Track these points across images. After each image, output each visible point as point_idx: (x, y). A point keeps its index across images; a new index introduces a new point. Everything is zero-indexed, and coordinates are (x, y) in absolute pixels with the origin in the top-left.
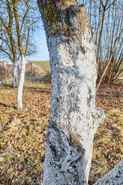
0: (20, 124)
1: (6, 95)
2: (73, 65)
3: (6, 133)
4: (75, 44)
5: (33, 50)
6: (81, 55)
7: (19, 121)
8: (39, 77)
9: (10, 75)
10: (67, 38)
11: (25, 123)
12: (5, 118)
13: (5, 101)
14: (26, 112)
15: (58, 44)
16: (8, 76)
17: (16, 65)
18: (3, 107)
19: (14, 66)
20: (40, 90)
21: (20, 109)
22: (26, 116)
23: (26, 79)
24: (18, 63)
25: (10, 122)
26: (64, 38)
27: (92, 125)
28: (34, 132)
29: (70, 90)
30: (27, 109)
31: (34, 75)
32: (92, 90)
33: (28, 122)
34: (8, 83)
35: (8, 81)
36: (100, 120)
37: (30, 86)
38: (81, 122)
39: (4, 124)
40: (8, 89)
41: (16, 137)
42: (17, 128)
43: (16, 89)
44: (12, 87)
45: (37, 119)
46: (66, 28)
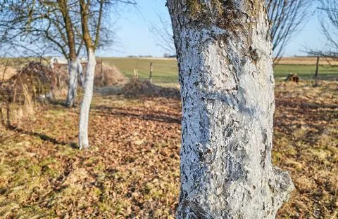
0: (86, 179)
1: (56, 121)
3: (60, 198)
5: (105, 39)
7: (83, 173)
8: (114, 87)
9: (62, 83)
11: (95, 176)
12: (57, 167)
13: (55, 132)
14: (96, 154)
16: (58, 85)
17: (75, 65)
18: (51, 144)
19: (71, 67)
20: (118, 111)
21: (83, 149)
22: (96, 162)
23: (95, 91)
24: (77, 63)
25: (67, 174)
28: (114, 194)
30: (97, 149)
31: (105, 84)
33: (102, 176)
34: (58, 98)
35: (60, 94)
37: (100, 104)
39: (55, 179)
40: (58, 109)
41: (80, 205)
42: (80, 187)
43: (73, 109)
44: (65, 105)
45: (118, 168)
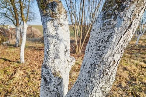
0: (23, 75)
1: (10, 53)
2: (56, 33)
3: (12, 82)
4: (57, 22)
5: (33, 17)
6: (60, 27)
7: (22, 72)
8: (37, 39)
9: (13, 37)
10: (52, 18)
11: (27, 73)
12: (11, 70)
13: (10, 57)
14: (28, 65)
15: (47, 22)
16: (11, 37)
17: (19, 28)
18: (8, 62)
19: (17, 29)
20: (38, 48)
21: (22, 63)
22: (27, 68)
23: (27, 40)
24: (20, 27)
25: (15, 73)
26: (51, 18)
27: (67, 66)
28: (34, 79)
29: (55, 46)
30: (28, 63)
31: (33, 37)
32: (67, 46)
33: (29, 73)
34: (11, 43)
35: (12, 41)
36: (72, 63)
37: (30, 46)
38: (61, 64)
39: (10, 75)
40: (12, 48)
41: (20, 84)
42: (20, 78)
43: (18, 48)
44: (15, 46)
45: (36, 70)
46: (52, 13)
